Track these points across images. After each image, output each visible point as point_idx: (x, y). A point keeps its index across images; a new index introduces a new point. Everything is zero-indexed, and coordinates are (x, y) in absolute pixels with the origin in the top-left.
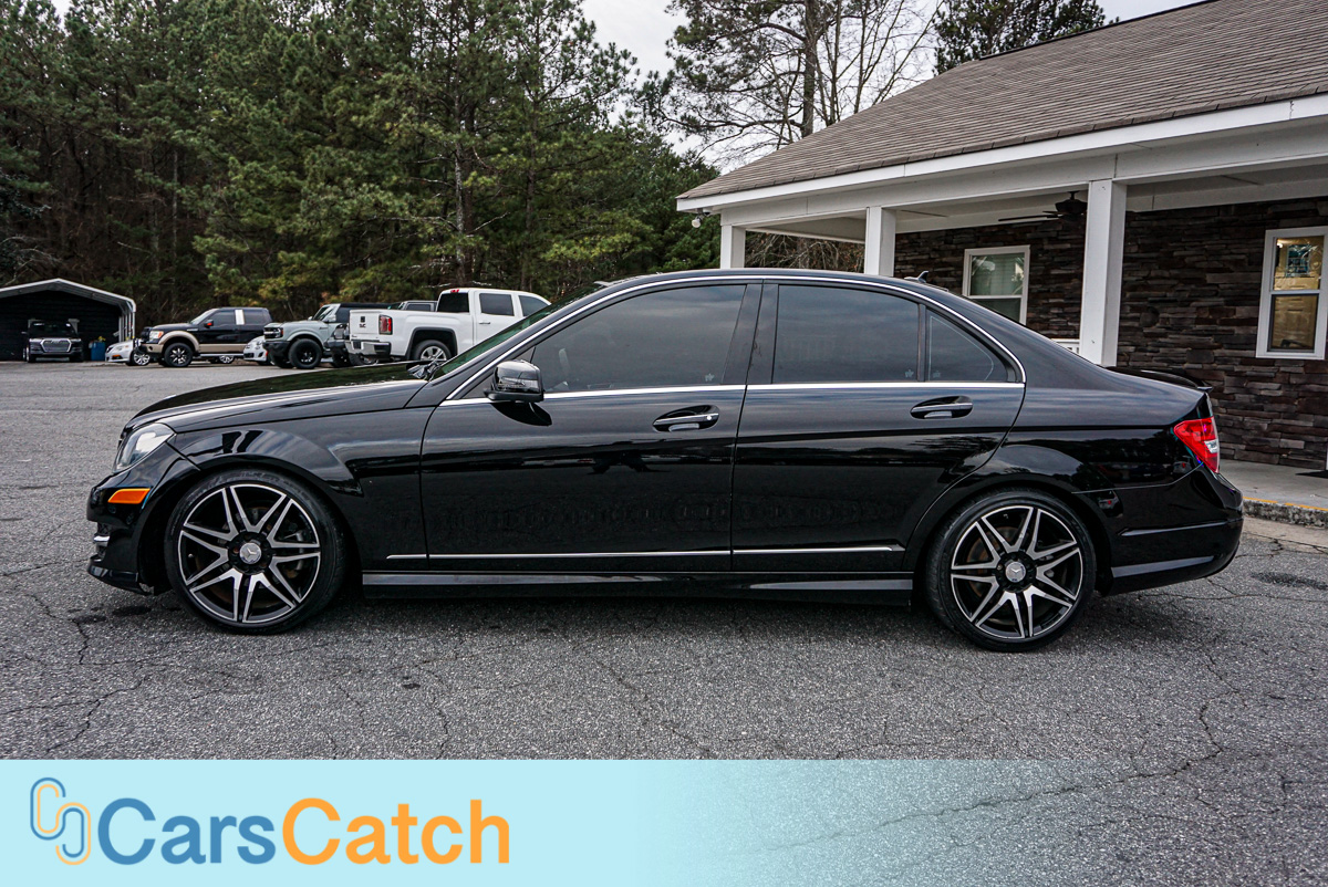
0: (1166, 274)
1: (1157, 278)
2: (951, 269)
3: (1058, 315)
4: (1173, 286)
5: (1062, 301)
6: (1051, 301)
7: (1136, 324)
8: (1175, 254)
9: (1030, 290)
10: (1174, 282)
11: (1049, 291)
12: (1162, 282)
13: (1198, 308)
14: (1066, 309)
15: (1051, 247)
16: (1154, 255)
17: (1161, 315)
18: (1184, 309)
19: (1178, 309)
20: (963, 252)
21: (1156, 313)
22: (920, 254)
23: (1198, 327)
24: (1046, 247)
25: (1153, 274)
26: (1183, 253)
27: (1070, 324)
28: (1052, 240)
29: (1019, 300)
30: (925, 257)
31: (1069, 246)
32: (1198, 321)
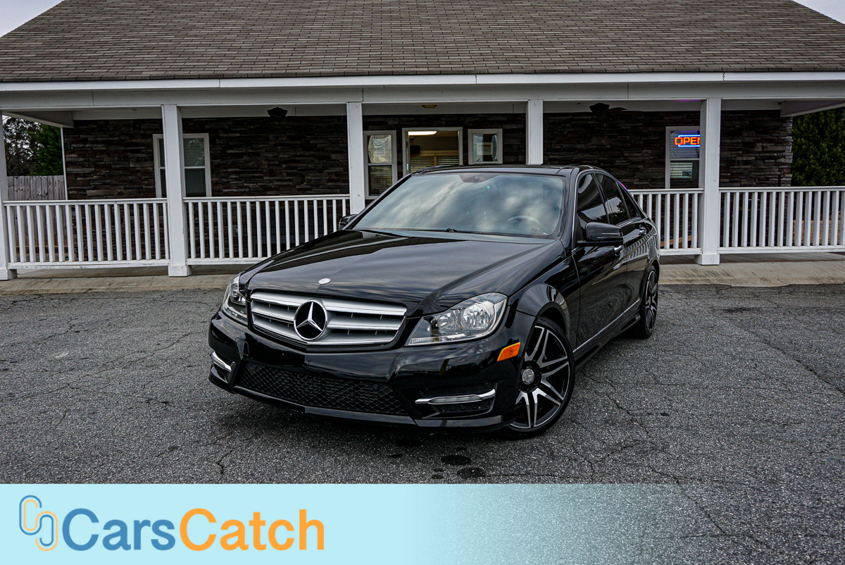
0: (307, 154)
1: (301, 156)
2: (142, 148)
3: (236, 179)
4: (312, 161)
5: (238, 170)
6: (229, 170)
7: (291, 184)
8: (311, 142)
9: (212, 163)
10: (313, 158)
11: (226, 164)
12: (306, 158)
13: (329, 173)
14: (241, 175)
15: (226, 135)
16: (298, 142)
17: (306, 178)
18: (320, 174)
19: (317, 174)
20: (152, 136)
21: (303, 176)
22: (110, 136)
23: (330, 184)
24: (221, 135)
25: (298, 153)
26: (316, 142)
27: (245, 184)
28: (225, 131)
29: (204, 170)
30: (116, 139)
31: (238, 135)
32: (329, 181)
